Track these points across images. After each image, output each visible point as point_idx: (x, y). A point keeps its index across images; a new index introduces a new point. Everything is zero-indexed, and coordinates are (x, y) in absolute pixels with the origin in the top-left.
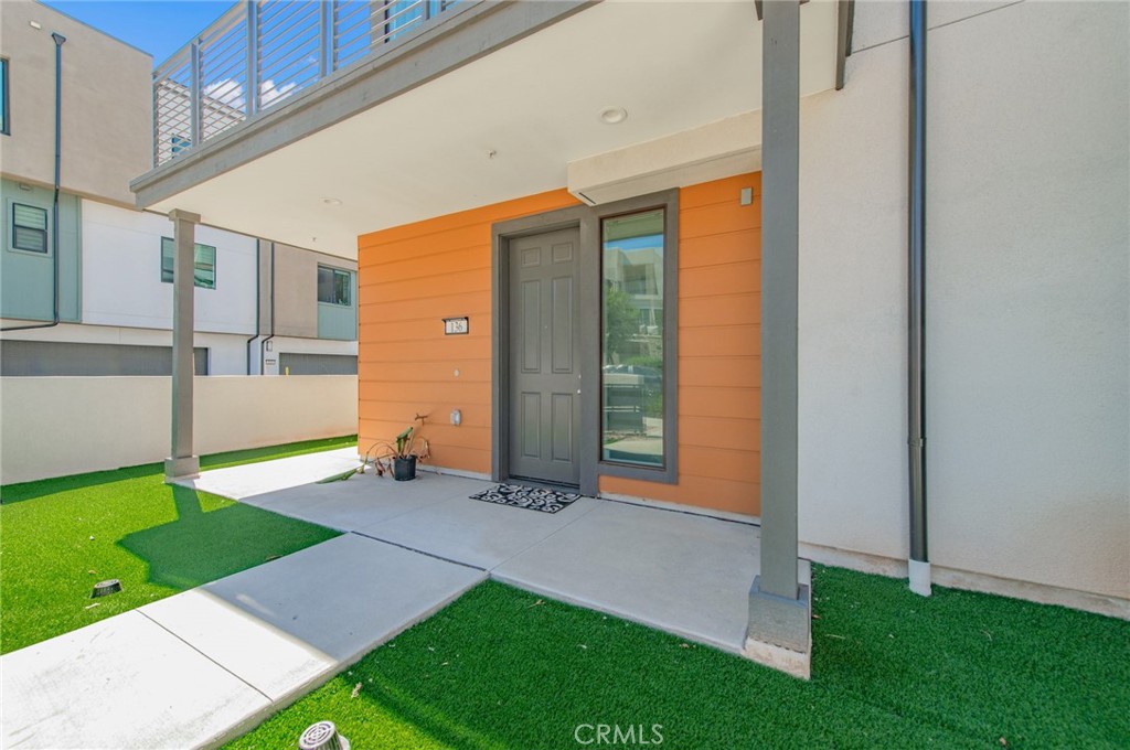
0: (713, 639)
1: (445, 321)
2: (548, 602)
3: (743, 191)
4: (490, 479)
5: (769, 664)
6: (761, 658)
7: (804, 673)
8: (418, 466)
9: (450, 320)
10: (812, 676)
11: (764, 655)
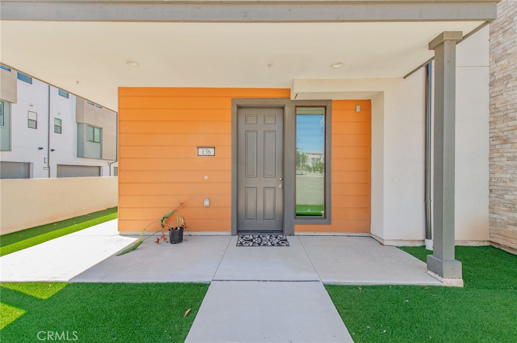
0: (432, 282)
1: (198, 148)
2: (363, 287)
3: (357, 106)
4: (230, 234)
5: (452, 286)
6: (448, 284)
7: (461, 285)
8: (185, 233)
9: (202, 147)
10: (464, 286)
11: (449, 283)
